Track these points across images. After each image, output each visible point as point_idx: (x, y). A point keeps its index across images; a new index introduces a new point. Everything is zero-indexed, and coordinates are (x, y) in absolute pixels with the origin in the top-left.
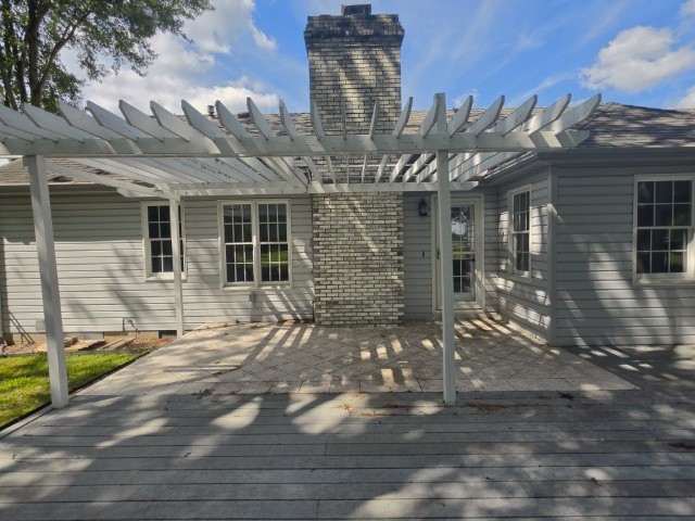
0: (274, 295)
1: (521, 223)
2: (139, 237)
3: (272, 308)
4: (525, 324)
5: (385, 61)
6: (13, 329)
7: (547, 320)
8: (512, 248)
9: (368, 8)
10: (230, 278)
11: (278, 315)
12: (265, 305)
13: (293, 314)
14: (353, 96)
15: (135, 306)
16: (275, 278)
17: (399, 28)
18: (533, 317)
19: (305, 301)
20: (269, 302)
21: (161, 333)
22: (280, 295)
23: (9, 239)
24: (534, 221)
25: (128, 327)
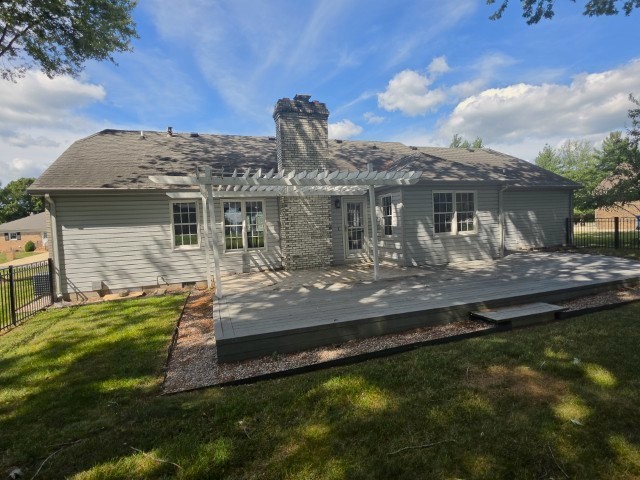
0: (256, 256)
1: (387, 211)
2: (168, 223)
3: (256, 263)
4: (391, 260)
5: (319, 126)
6: (70, 290)
7: (401, 256)
8: (383, 222)
9: (309, 97)
10: (228, 247)
11: (259, 267)
12: (251, 262)
13: (268, 267)
14: (301, 143)
15: (164, 269)
16: (256, 246)
17: (326, 110)
18: (395, 256)
19: (275, 258)
20: (253, 260)
21: (184, 284)
22: (260, 255)
23: (66, 226)
24: (393, 211)
25: (161, 282)
